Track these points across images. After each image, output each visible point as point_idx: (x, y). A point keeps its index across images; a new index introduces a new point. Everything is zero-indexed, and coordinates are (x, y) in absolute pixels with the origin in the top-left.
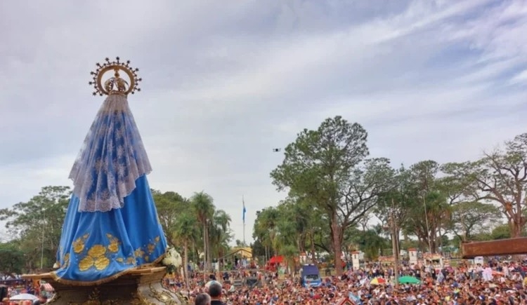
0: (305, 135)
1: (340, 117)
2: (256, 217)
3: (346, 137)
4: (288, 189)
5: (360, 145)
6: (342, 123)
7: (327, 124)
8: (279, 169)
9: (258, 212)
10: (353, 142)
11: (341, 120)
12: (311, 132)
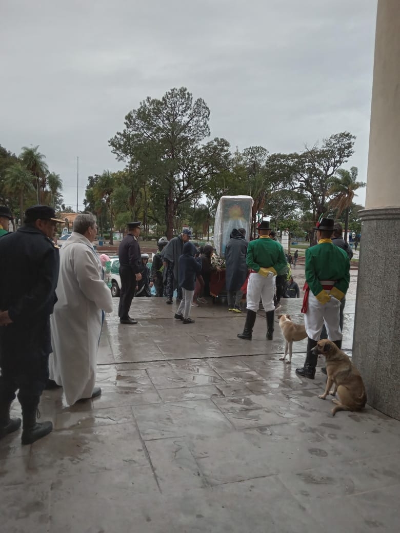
0: (147, 104)
1: (185, 89)
2: (88, 183)
3: (189, 112)
4: (128, 159)
5: (202, 124)
6: (187, 96)
7: (171, 94)
8: (118, 136)
9: (91, 178)
10: (195, 119)
11: (186, 92)
12: (154, 101)
